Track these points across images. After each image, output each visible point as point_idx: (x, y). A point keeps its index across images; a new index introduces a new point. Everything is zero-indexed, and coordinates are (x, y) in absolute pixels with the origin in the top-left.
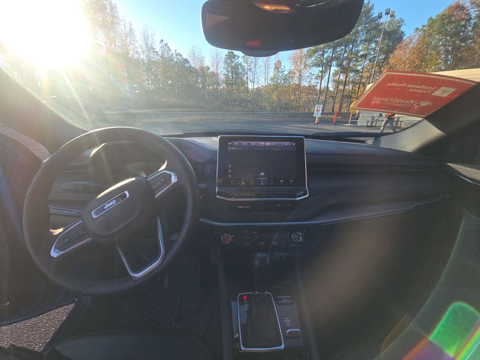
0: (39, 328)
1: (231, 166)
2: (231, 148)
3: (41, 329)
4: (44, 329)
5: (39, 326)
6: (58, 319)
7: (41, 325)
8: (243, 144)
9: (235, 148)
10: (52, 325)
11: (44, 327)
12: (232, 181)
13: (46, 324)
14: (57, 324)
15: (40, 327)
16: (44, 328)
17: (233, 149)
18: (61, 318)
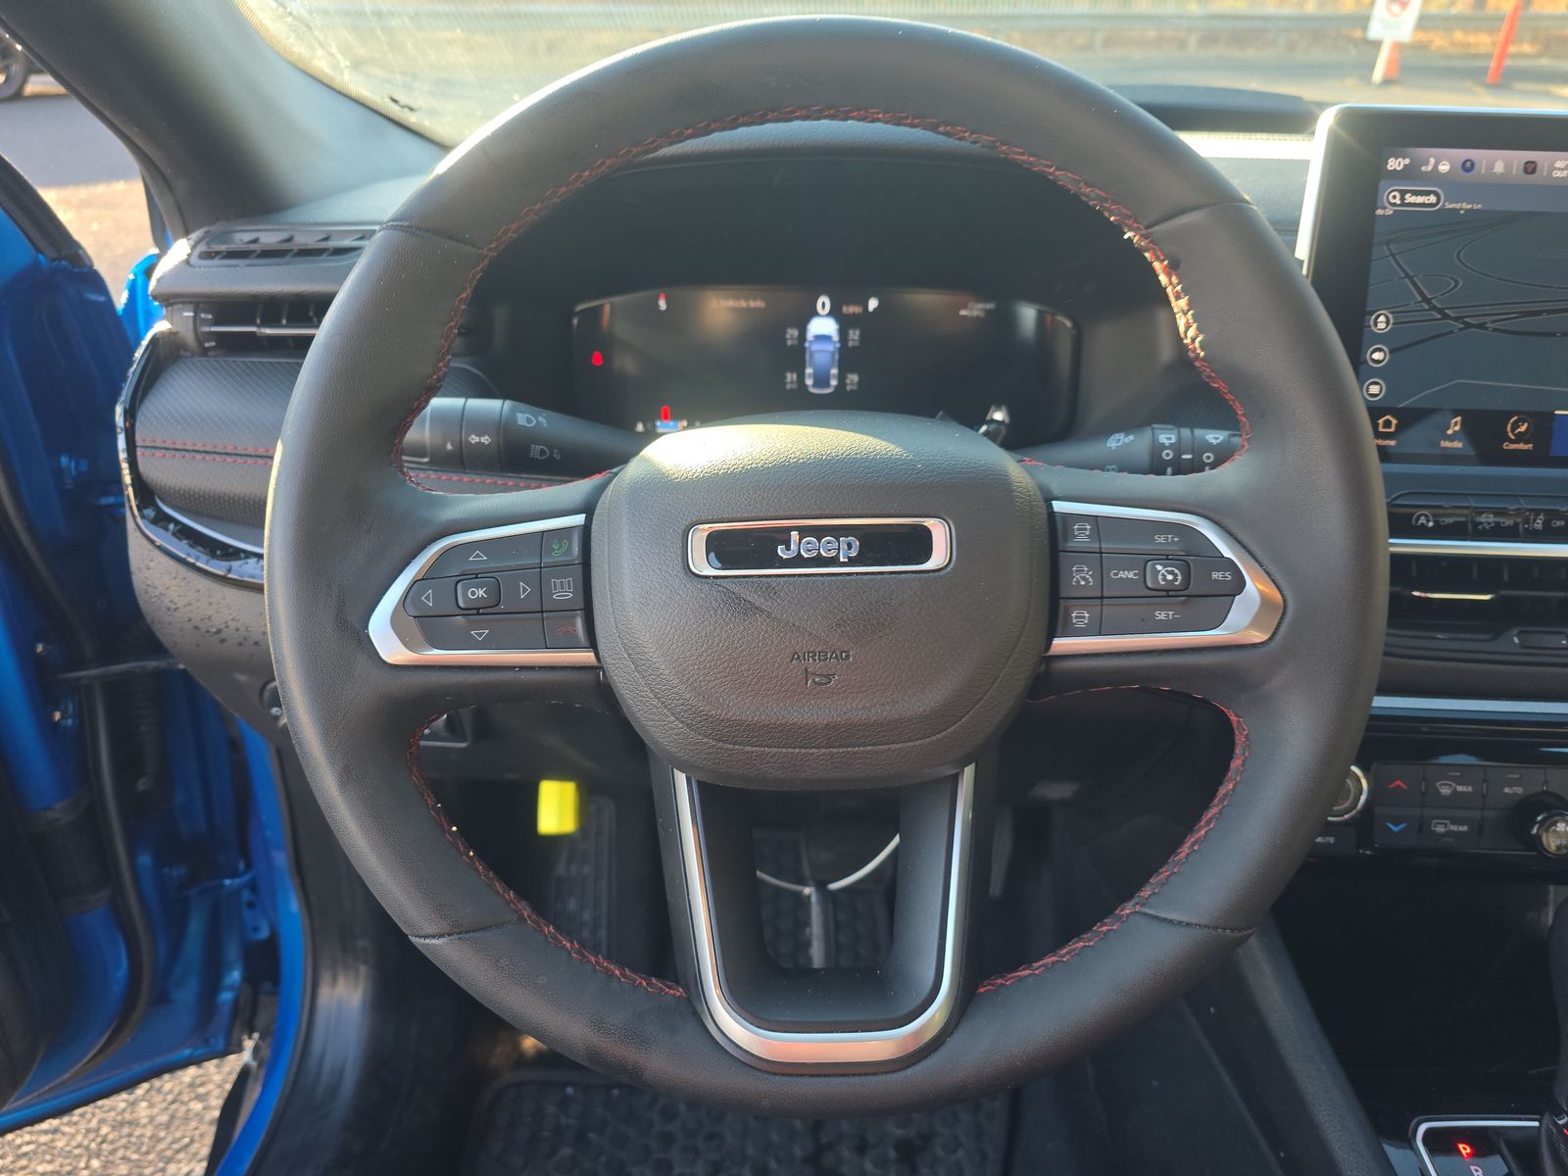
0: (20, 1157)
1: (1388, 323)
2: (1403, 193)
3: (30, 1160)
4: (50, 1162)
5: (20, 1146)
6: (112, 1114)
7: (28, 1143)
8: (1490, 166)
9: (1427, 193)
10: (86, 1142)
11: (44, 1153)
12: (1388, 424)
13: (53, 1141)
14: (112, 1142)
15: (25, 1154)
16: (48, 1157)
17: (1420, 199)
18: (124, 1110)
